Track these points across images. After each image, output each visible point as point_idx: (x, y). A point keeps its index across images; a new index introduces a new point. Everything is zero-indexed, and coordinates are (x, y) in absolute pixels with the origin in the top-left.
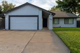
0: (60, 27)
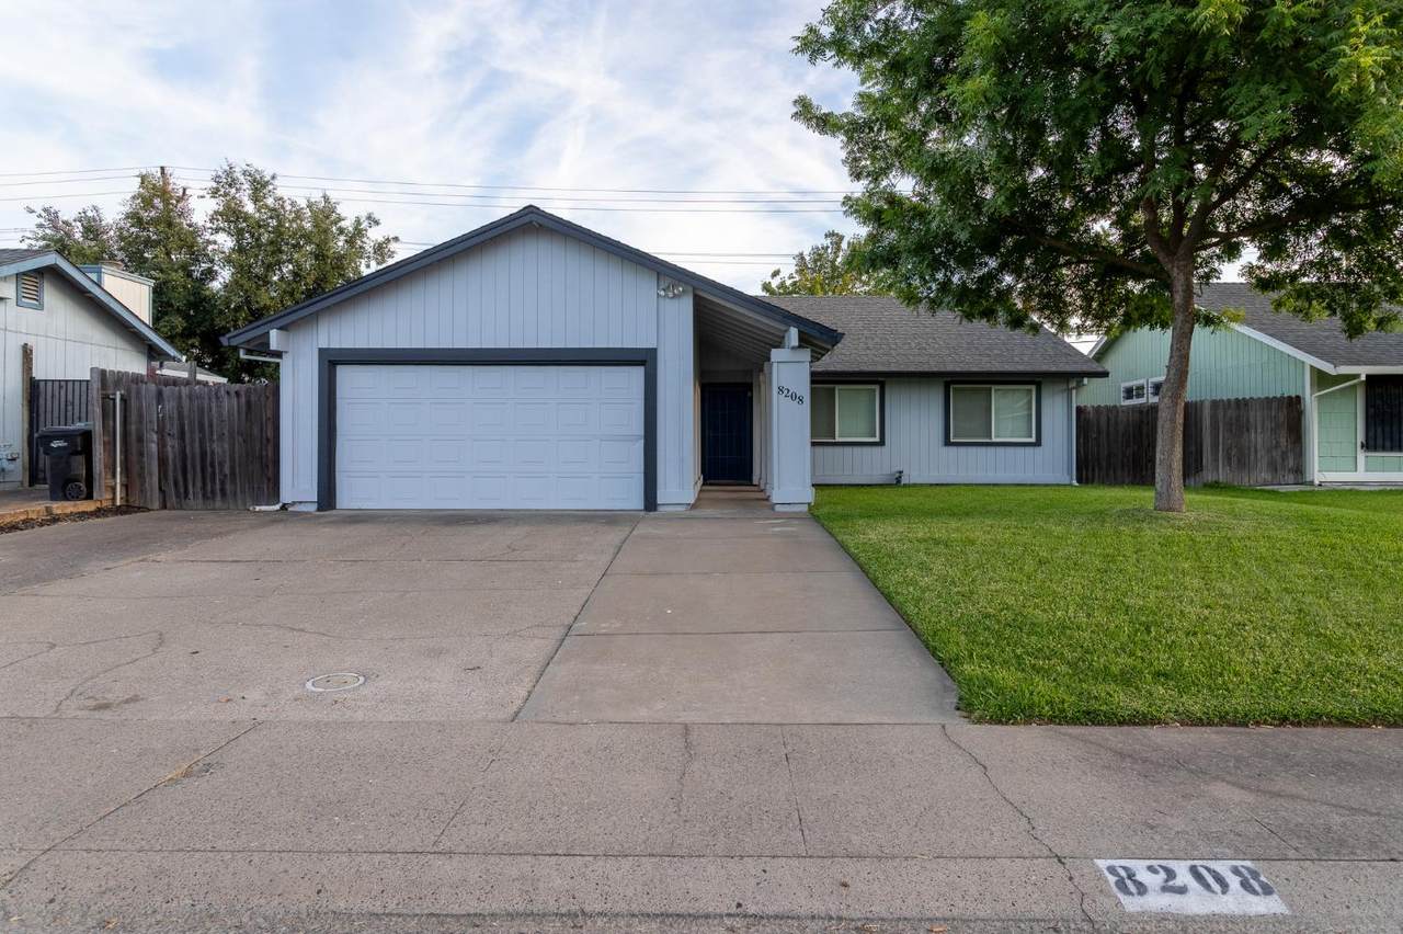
0: (897, 482)
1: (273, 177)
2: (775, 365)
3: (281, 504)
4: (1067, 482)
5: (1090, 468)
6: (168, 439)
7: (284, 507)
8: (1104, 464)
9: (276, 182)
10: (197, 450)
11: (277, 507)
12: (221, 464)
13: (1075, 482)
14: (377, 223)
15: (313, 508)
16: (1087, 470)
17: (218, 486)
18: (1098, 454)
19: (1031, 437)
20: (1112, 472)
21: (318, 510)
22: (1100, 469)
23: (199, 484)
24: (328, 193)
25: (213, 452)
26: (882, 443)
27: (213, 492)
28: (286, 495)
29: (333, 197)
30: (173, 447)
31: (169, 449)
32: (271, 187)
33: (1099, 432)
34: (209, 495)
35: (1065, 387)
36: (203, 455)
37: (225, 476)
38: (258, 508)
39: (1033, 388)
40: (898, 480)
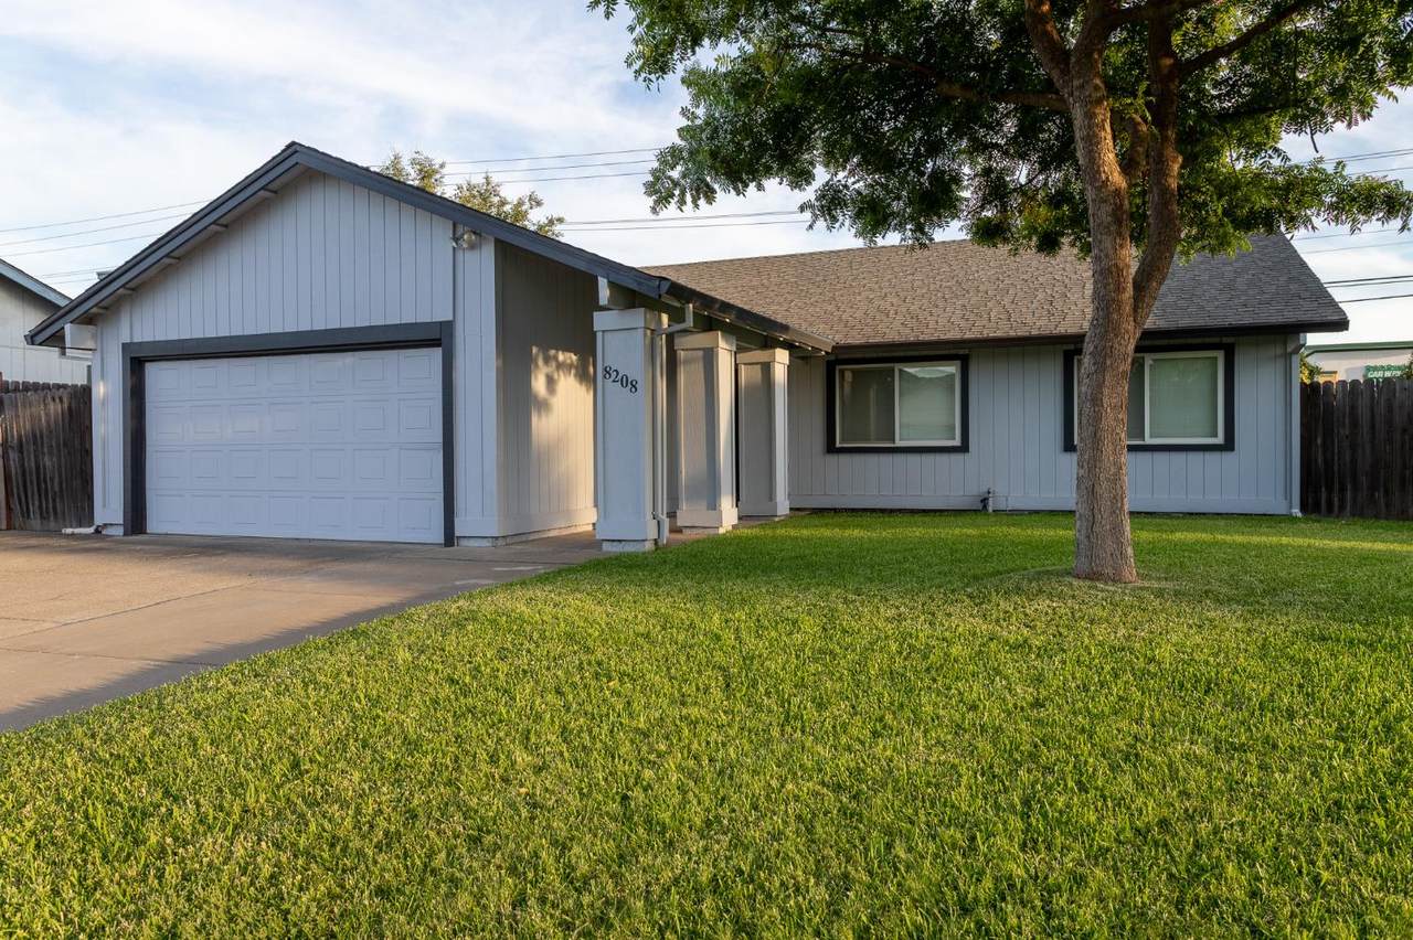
0: (982, 508)
1: (442, 166)
2: (599, 335)
3: (94, 527)
4: (1283, 511)
5: (1336, 486)
6: (10, 451)
7: (97, 531)
8: (1364, 481)
9: (444, 171)
10: (33, 465)
11: (91, 530)
12: (52, 479)
13: (1296, 512)
14: (539, 204)
15: (119, 531)
16: (1330, 490)
17: (51, 506)
18: (1354, 461)
19: (1216, 436)
20: (1379, 495)
21: (125, 534)
22: (1355, 489)
23: (37, 503)
24: (490, 175)
25: (44, 466)
26: (964, 448)
27: (48, 513)
28: (100, 517)
29: (495, 179)
30: (14, 460)
31: (12, 462)
32: (438, 176)
33: (1355, 424)
34: (45, 515)
35: (1279, 351)
36: (38, 468)
37: (55, 493)
38: (69, 531)
39: (1220, 356)
40: (984, 501)
